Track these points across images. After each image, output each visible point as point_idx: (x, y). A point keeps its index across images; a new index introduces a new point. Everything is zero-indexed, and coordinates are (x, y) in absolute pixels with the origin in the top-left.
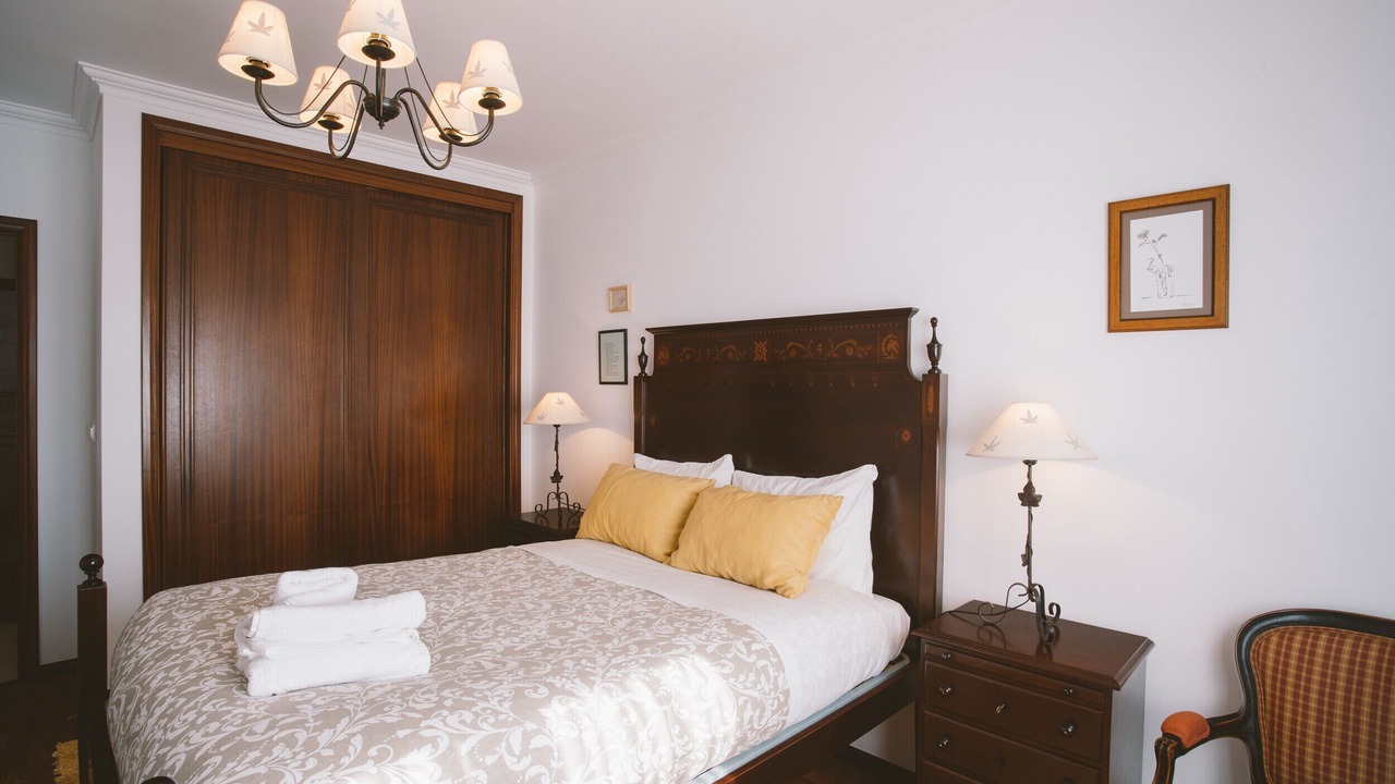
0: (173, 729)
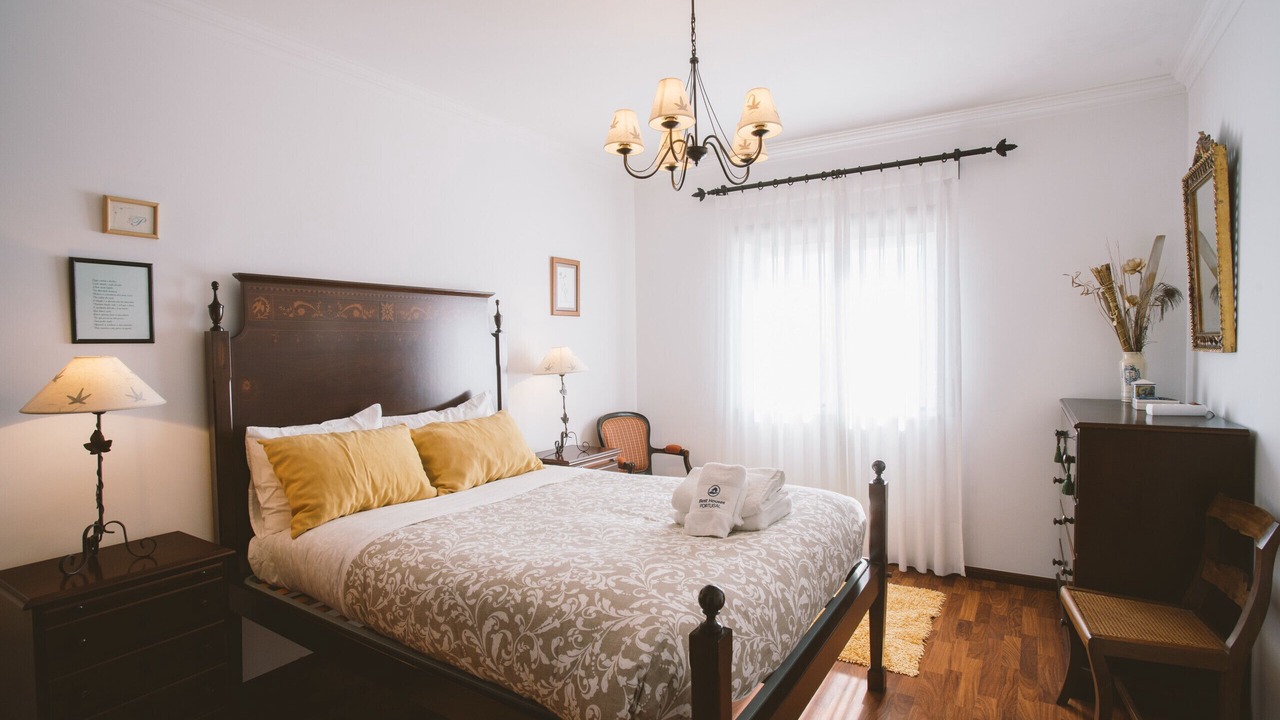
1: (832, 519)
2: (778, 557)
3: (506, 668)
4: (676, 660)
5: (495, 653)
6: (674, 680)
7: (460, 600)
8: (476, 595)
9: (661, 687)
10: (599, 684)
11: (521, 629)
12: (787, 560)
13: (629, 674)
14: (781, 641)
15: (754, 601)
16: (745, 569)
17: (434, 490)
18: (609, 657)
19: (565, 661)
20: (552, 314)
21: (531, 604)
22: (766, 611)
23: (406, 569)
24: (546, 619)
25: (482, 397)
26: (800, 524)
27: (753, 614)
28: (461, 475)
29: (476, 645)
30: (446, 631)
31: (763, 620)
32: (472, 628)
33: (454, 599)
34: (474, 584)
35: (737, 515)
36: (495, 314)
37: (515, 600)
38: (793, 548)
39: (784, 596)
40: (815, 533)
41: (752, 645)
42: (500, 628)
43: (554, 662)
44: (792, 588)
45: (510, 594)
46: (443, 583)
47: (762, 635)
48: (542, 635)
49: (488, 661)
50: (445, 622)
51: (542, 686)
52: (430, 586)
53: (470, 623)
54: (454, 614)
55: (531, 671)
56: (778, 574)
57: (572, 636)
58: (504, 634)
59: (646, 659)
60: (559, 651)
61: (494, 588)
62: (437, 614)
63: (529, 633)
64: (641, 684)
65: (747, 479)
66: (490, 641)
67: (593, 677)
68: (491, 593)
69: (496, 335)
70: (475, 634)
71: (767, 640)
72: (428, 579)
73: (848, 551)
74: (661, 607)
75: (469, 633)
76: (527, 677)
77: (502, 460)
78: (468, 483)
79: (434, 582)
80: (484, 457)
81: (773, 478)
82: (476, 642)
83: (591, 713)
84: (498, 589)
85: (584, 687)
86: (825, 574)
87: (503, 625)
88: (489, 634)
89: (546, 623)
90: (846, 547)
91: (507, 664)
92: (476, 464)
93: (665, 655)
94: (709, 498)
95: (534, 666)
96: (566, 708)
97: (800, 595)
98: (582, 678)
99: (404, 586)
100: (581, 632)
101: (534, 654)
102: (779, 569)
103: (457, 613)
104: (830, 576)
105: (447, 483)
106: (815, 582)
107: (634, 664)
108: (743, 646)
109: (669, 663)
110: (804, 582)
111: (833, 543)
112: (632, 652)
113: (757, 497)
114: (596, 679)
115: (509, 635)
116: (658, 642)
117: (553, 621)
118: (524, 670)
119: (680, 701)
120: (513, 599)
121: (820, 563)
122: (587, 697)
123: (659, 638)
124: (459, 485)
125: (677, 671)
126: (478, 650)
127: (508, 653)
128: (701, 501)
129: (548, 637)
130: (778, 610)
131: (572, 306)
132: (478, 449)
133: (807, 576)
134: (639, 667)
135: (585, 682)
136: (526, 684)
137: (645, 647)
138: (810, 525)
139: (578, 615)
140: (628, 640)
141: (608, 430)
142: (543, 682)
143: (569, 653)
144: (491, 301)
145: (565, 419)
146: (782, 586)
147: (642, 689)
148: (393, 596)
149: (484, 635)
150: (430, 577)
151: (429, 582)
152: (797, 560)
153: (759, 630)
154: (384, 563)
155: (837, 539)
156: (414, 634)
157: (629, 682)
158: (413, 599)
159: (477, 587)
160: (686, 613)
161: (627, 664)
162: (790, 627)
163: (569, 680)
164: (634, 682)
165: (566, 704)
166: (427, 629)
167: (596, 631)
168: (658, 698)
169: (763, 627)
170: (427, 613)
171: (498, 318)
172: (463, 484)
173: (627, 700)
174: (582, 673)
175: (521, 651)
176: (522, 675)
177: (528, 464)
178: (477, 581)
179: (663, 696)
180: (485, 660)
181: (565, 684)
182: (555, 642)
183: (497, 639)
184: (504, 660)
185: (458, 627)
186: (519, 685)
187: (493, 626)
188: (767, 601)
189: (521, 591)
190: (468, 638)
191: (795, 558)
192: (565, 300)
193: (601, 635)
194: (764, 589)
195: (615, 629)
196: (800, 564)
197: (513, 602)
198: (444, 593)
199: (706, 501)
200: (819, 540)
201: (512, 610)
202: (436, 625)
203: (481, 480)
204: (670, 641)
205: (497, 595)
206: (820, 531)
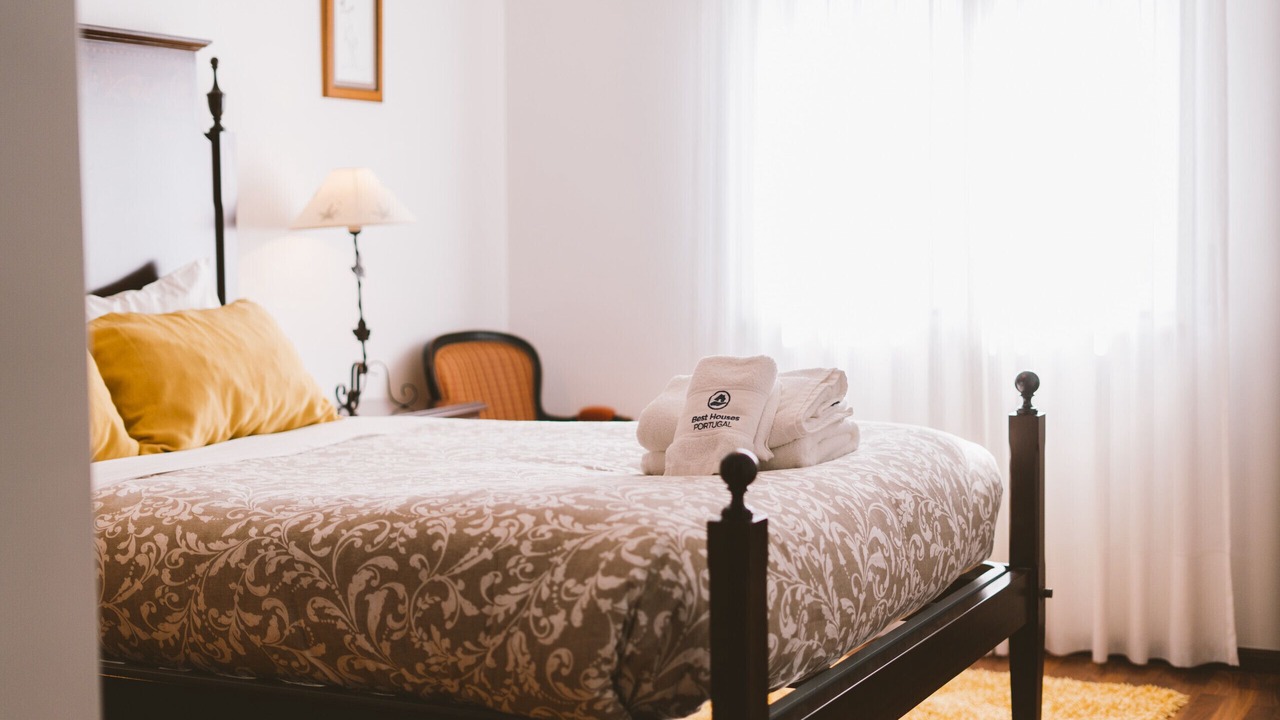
0: (923, 463)
1: (934, 462)
2: (834, 493)
3: (394, 645)
4: (683, 581)
5: (373, 621)
6: (681, 610)
7: (298, 554)
8: (329, 541)
9: (662, 618)
10: (568, 618)
11: (423, 575)
12: (850, 498)
13: (615, 594)
14: (840, 608)
15: (796, 536)
16: (780, 498)
17: (135, 444)
18: (581, 581)
19: (508, 601)
20: (325, 93)
21: (437, 536)
22: (815, 553)
23: (174, 527)
24: (468, 551)
25: (191, 272)
26: (874, 461)
27: (795, 551)
28: (185, 417)
29: (336, 618)
30: (274, 609)
31: (811, 565)
32: (327, 593)
33: (287, 553)
34: (321, 527)
35: (761, 440)
36: (209, 88)
37: (406, 536)
38: (859, 485)
39: (843, 543)
40: (900, 473)
41: (794, 592)
42: (382, 582)
43: (486, 610)
44: (857, 535)
45: (393, 530)
46: (261, 533)
47: (808, 584)
48: (463, 575)
49: (361, 640)
50: (271, 594)
51: (467, 652)
52: (233, 542)
53: (322, 585)
54: (288, 577)
55: (444, 634)
56: (833, 511)
57: (515, 566)
58: (392, 591)
59: (639, 575)
60: (493, 591)
61: (363, 526)
62: (253, 584)
63: (437, 578)
64: (632, 612)
65: (778, 381)
66: (362, 606)
67: (556, 612)
68: (359, 534)
69: (214, 135)
70: (334, 600)
71: (816, 596)
72: (226, 533)
73: (962, 520)
74: (653, 520)
75: (320, 602)
76: (435, 646)
77: (262, 394)
78: (198, 436)
79: (241, 535)
80: (227, 385)
81: (826, 380)
82: (337, 612)
83: (556, 661)
84: (371, 527)
85: (542, 630)
86: (915, 537)
87: (386, 575)
88: (361, 596)
89: (467, 557)
90: (959, 511)
91: (396, 637)
92: (213, 397)
93: (667, 573)
94: (709, 412)
95: (449, 625)
96: (508, 675)
97: (872, 551)
98: (537, 620)
99: (176, 553)
100: (529, 560)
101: (448, 607)
102: (836, 506)
103: (294, 574)
104: (927, 546)
105: (157, 432)
106: (899, 543)
107: (622, 581)
108: (780, 586)
109: (672, 584)
110: (877, 532)
111: (933, 495)
112: (619, 567)
113: (798, 409)
114: (562, 614)
115: (400, 589)
116: (655, 556)
117: (480, 552)
118: (430, 638)
119: (691, 642)
120: (402, 534)
121: (907, 519)
122: (548, 641)
123: (656, 551)
124: (183, 437)
125: (684, 597)
126: (341, 625)
127: (398, 618)
128: (695, 419)
129: (473, 576)
130: (835, 559)
131: (366, 78)
132: (217, 368)
133: (885, 528)
134: (631, 585)
135: (544, 622)
136: (432, 661)
137: (637, 560)
138: (892, 462)
139: (521, 538)
140: (610, 556)
141: (448, 365)
142: (468, 644)
143: (513, 590)
144: (203, 57)
145: (362, 333)
146: (841, 529)
147: (635, 619)
148: (155, 572)
149: (352, 599)
150: (232, 529)
151: (231, 537)
152: (868, 502)
153: (804, 575)
154: (124, 524)
155: (941, 491)
156: (203, 631)
157: (616, 605)
158: (200, 569)
159: (329, 530)
160: (693, 528)
161: (611, 582)
162: (855, 591)
163: (515, 629)
164: (623, 605)
165: (510, 667)
166: (233, 613)
167: (553, 555)
168: (658, 631)
169: (810, 573)
170: (232, 586)
171: (215, 100)
172: (189, 434)
173: (613, 632)
174: (537, 612)
175: (425, 607)
176: (428, 647)
177: (310, 409)
178: (325, 523)
179: (663, 629)
180: (354, 639)
181: (509, 635)
182: (486, 581)
183: (376, 602)
184: (392, 631)
185: (296, 598)
186: (420, 667)
187: (368, 582)
188: (816, 542)
189: (413, 523)
190: (320, 612)
191: (865, 499)
192: (353, 67)
193: (564, 558)
194: (812, 525)
195: (586, 546)
196: (871, 508)
197: (403, 540)
198: (266, 547)
199: (704, 418)
200: (908, 484)
201: (402, 550)
202: (250, 603)
203: (221, 433)
204: (673, 556)
205: (368, 537)
206: (910, 473)
